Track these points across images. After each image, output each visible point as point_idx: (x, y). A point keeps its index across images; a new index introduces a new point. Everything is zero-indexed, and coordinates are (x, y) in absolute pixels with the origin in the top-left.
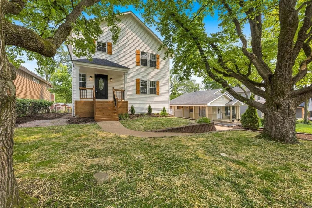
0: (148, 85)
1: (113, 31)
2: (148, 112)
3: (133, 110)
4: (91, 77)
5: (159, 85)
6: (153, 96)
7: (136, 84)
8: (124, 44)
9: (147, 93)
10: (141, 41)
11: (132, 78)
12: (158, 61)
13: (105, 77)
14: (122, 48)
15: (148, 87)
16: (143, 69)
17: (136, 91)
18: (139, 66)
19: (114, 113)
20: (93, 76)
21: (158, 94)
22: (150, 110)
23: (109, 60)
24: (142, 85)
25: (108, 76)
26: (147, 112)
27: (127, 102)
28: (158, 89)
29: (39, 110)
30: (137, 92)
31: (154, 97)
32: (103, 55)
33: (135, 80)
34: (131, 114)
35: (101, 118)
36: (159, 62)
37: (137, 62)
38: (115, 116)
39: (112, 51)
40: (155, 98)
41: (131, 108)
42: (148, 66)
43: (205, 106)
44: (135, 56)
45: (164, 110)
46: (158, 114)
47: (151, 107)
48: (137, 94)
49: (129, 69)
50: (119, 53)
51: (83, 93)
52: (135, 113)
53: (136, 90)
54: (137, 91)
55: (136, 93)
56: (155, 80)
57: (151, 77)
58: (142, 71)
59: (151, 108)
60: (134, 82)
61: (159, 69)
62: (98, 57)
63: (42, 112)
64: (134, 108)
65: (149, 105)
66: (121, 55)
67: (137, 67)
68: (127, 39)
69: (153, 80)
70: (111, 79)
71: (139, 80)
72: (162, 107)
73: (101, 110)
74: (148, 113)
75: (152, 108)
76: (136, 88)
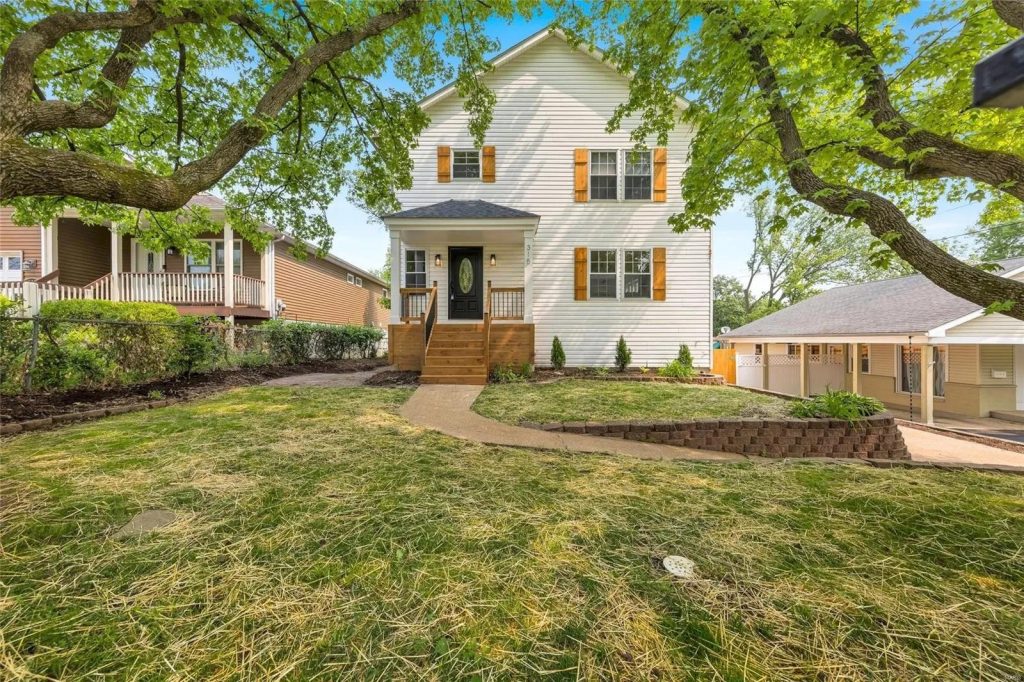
0: (618, 266)
1: (474, 107)
2: (617, 363)
3: (558, 353)
4: (438, 256)
5: (664, 262)
6: (639, 304)
7: (573, 266)
8: (533, 139)
9: (614, 296)
10: (594, 113)
11: (560, 248)
12: (662, 174)
13: (475, 254)
14: (528, 154)
15: (620, 273)
16: (601, 209)
17: (573, 292)
18: (586, 202)
19: (478, 360)
20: (445, 254)
21: (661, 294)
22: (623, 356)
23: (487, 200)
24: (594, 268)
25: (485, 249)
26: (612, 363)
27: (530, 328)
28: (659, 280)
29: (343, 350)
30: (579, 294)
31: (643, 308)
32: (470, 187)
33: (572, 253)
34: (552, 369)
35: (440, 373)
36: (665, 177)
37: (576, 191)
38: (481, 370)
39: (497, 170)
40: (647, 313)
41: (552, 347)
42: (619, 196)
43: (916, 340)
44: (572, 170)
45: (684, 356)
46: (654, 370)
47: (627, 344)
48: (576, 299)
49: (538, 217)
50: (517, 174)
51: (419, 304)
52: (566, 365)
53: (573, 287)
54: (576, 290)
55: (573, 296)
56: (650, 247)
57: (630, 235)
58: (595, 218)
59: (628, 348)
60: (568, 258)
61: (664, 202)
62: (459, 197)
63: (354, 353)
64: (564, 348)
65: (618, 339)
66: (524, 176)
67: (580, 207)
68: (544, 122)
69: (637, 246)
70: (493, 256)
71: (583, 250)
72: (678, 344)
73: (446, 351)
74: (613, 365)
75: (631, 348)
76: (573, 279)
